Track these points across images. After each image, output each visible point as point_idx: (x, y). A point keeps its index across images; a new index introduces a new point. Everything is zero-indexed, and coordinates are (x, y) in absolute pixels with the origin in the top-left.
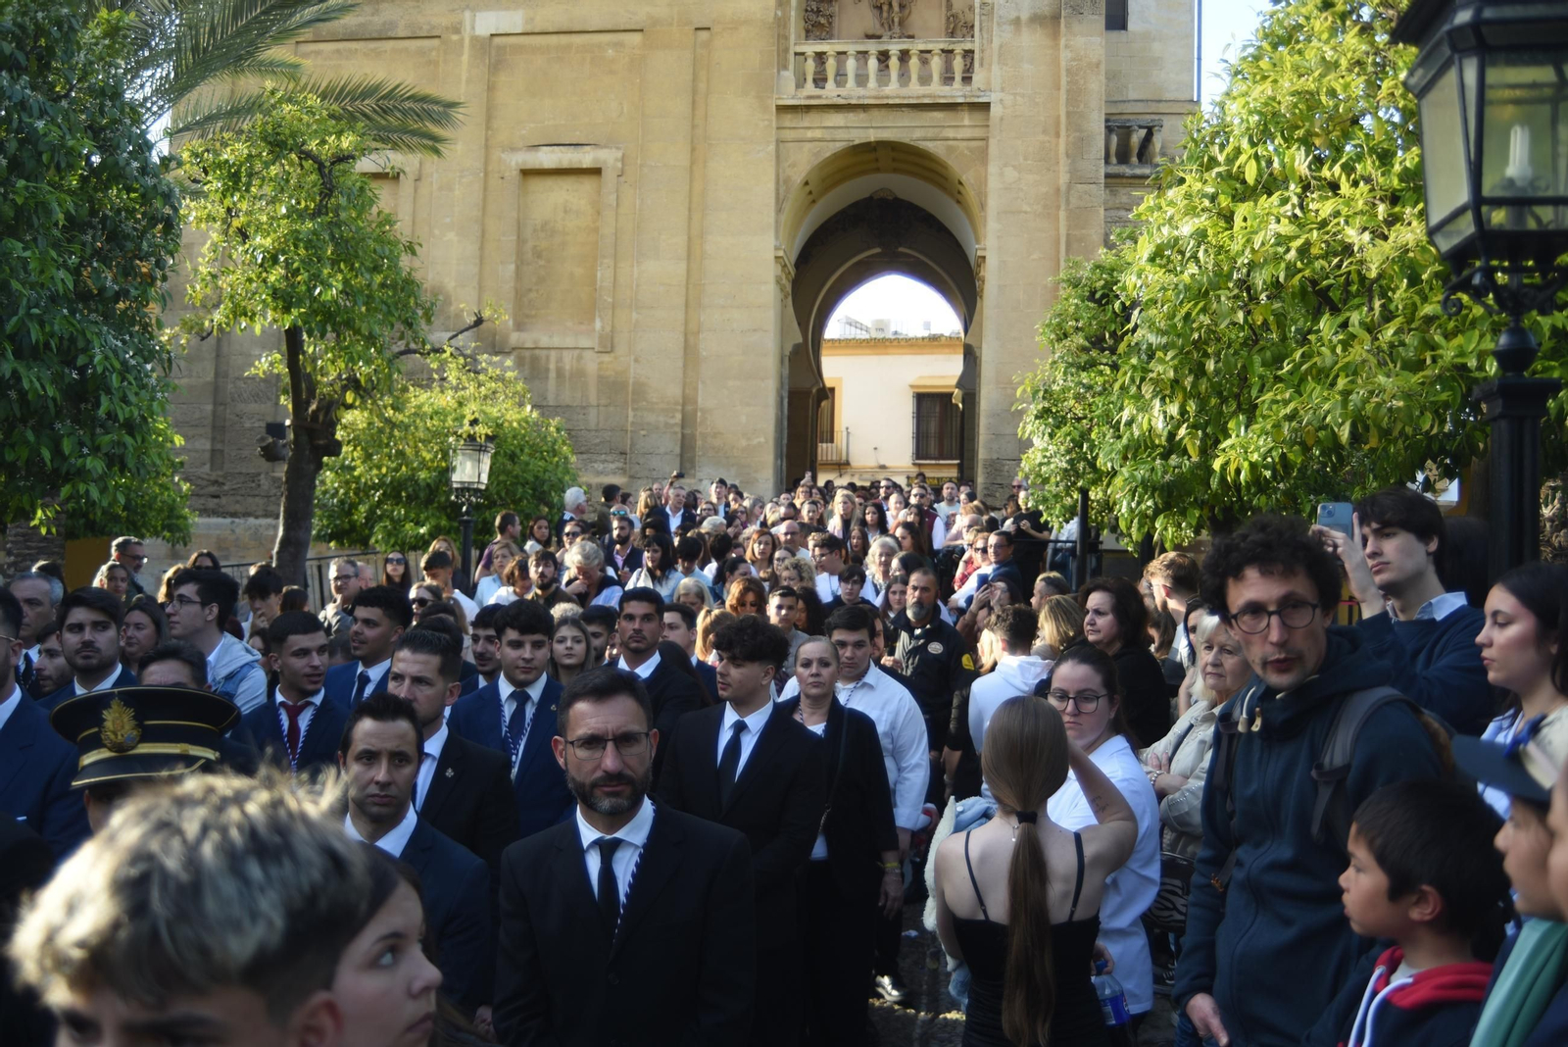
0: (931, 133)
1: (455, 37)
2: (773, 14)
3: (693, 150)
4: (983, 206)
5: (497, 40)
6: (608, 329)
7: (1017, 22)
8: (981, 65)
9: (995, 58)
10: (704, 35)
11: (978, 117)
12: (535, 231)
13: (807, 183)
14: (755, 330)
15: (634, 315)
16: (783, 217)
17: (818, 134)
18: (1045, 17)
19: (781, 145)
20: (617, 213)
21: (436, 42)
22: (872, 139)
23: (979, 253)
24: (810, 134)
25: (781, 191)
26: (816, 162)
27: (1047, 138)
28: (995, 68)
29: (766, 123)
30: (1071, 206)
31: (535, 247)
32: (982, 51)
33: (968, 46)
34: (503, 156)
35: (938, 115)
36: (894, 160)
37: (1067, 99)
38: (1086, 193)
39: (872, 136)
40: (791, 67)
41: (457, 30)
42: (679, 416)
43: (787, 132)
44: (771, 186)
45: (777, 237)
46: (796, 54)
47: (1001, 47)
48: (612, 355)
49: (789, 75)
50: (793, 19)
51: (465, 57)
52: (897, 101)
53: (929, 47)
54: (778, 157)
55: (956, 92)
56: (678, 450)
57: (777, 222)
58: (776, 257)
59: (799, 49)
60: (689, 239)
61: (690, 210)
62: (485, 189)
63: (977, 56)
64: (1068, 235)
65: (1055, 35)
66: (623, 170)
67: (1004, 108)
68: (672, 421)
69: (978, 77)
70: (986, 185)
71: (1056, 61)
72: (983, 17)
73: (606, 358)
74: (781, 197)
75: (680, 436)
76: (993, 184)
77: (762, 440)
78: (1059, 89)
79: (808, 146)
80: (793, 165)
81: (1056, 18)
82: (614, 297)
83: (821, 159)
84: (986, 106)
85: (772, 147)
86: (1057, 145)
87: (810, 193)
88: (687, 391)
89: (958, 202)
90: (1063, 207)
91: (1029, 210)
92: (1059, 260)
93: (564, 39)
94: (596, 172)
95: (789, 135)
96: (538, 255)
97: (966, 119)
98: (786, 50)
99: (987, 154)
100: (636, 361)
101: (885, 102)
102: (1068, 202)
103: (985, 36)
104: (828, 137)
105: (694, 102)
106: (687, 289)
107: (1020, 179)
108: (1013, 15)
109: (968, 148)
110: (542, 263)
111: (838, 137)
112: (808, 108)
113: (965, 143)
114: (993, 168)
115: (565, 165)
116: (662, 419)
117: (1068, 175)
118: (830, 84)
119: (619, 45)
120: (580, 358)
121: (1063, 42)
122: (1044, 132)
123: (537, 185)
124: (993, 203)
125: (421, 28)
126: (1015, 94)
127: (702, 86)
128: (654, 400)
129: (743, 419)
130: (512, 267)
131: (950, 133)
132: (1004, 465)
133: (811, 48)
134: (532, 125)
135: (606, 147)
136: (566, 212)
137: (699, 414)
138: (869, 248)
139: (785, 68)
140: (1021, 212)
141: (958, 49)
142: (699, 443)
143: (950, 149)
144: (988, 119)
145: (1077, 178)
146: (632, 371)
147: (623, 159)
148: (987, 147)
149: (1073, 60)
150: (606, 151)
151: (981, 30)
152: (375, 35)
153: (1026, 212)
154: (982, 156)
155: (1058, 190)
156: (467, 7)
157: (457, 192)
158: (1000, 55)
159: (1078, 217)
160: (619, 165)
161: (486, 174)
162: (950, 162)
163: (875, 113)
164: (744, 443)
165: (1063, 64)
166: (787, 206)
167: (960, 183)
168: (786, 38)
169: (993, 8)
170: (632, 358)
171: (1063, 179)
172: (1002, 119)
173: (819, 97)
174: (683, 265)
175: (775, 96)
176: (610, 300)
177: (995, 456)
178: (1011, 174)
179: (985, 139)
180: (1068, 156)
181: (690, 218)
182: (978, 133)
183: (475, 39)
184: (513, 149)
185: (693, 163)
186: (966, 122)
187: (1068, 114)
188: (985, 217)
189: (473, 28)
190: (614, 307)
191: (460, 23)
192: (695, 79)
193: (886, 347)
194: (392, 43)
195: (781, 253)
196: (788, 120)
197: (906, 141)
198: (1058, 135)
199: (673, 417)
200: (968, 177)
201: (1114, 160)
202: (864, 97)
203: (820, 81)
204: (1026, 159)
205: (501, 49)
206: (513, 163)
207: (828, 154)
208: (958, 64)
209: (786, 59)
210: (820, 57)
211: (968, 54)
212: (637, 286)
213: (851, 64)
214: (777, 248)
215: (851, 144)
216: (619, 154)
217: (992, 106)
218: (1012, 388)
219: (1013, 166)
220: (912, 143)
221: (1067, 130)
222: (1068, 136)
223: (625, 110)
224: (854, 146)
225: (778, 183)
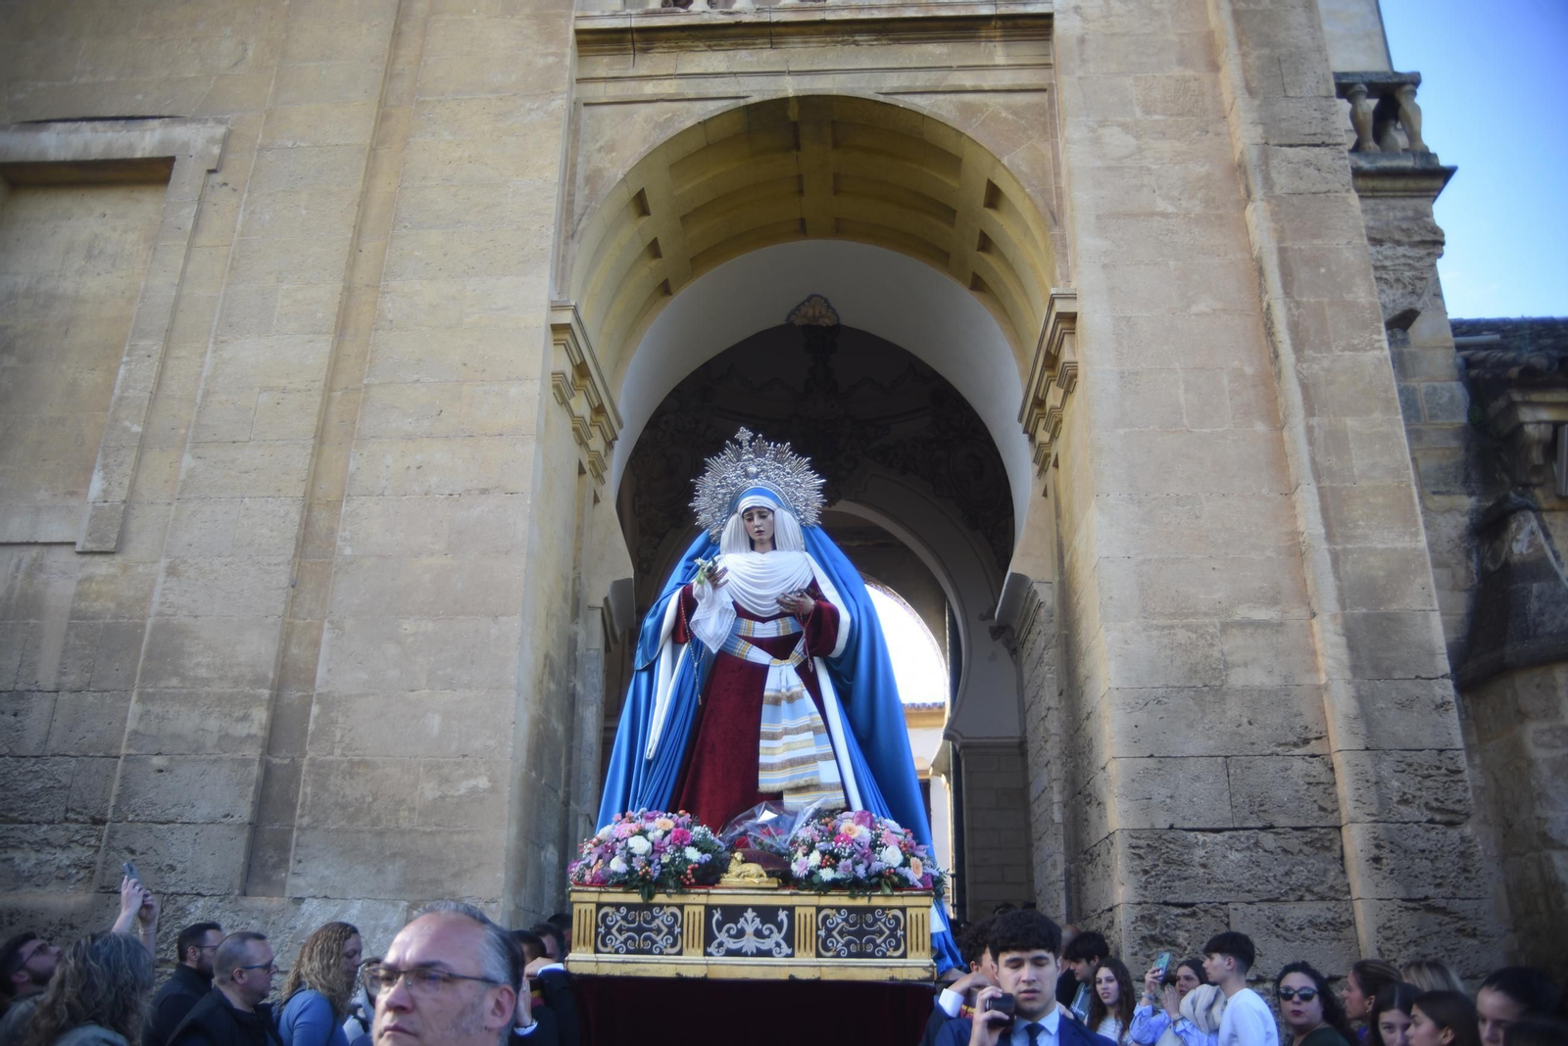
0: (922, 80)
3: (382, 115)
4: (1054, 217)
6: (119, 495)
11: (1025, 51)
13: (640, 204)
14: (484, 491)
15: (188, 461)
17: (668, 87)
19: (585, 112)
20: (190, 246)
22: (791, 93)
23: (1060, 306)
24: (649, 89)
25: (580, 198)
27: (1189, 73)
29: (551, 59)
30: (1277, 191)
35: (936, 51)
38: (1308, 164)
39: (790, 87)
42: (260, 716)
44: (553, 174)
45: (561, 277)
48: (118, 559)
52: (846, 15)
54: (574, 129)
55: (975, 0)
56: (245, 812)
57: (563, 258)
58: (556, 328)
60: (348, 290)
61: (358, 232)
64: (1281, 253)
66: (221, 158)
67: (1085, 19)
68: (241, 730)
70: (1058, 174)
73: (101, 567)
74: (579, 209)
75: (255, 770)
77: (483, 782)
79: (645, 110)
80: (610, 148)
82: (147, 424)
83: (671, 133)
84: (1043, 21)
85: (560, 104)
86: (1216, 84)
88: (294, 650)
90: (1258, 192)
91: (1171, 209)
92: (1266, 310)
94: (159, 166)
95: (602, 89)
97: (1000, 51)
99: (1053, 116)
100: (172, 571)
101: (818, 17)
102: (1267, 185)
104: (691, 92)
105: (397, 32)
106: (327, 401)
107: (1140, 149)
109: (1008, 108)
111: (713, 92)
112: (647, 35)
113: (1000, 99)
114: (1071, 135)
115: (97, 155)
116: (213, 724)
117: (1260, 129)
120: (37, 567)
122: (1183, 61)
123: (43, 206)
124: (1081, 200)
128: (203, 672)
129: (435, 722)
131: (967, 80)
132: (1189, 847)
135: (194, 120)
136: (89, 255)
137: (315, 710)
140: (1152, 214)
142: (306, 790)
143: (967, 110)
144: (1046, 48)
145: (1278, 136)
146: (156, 598)
147: (226, 141)
148: (1053, 100)
150: (192, 125)
153: (1165, 215)
154: (1046, 122)
155: (1238, 163)
159: (1300, 213)
160: (216, 150)
162: (970, 135)
163: (796, 41)
164: (430, 790)
166: (590, 228)
167: (994, 196)
170: (164, 563)
171: (1248, 139)
172: (1082, 41)
173: (672, 13)
174: (324, 346)
175: (575, 14)
176: (136, 429)
177: (1162, 823)
178: (1118, 141)
179: (1046, 90)
181: (355, 247)
182: (1027, 78)
185: (378, 140)
186: (1001, 55)
187: (1237, 18)
188: (1063, 237)
190: (143, 444)
195: (566, 318)
196: (603, 65)
197: (868, 93)
198: (1215, 67)
199: (245, 718)
202: (770, 11)
204: (1147, 111)
207: (689, 123)
212: (207, 394)
214: (556, 307)
215: (742, 103)
216: (220, 131)
217: (1056, 16)
218: (1188, 627)
219: (1120, 125)
220: (881, 98)
221: (1240, 43)
222: (1244, 55)
223: (250, 53)
224: (747, 107)
225: (569, 178)
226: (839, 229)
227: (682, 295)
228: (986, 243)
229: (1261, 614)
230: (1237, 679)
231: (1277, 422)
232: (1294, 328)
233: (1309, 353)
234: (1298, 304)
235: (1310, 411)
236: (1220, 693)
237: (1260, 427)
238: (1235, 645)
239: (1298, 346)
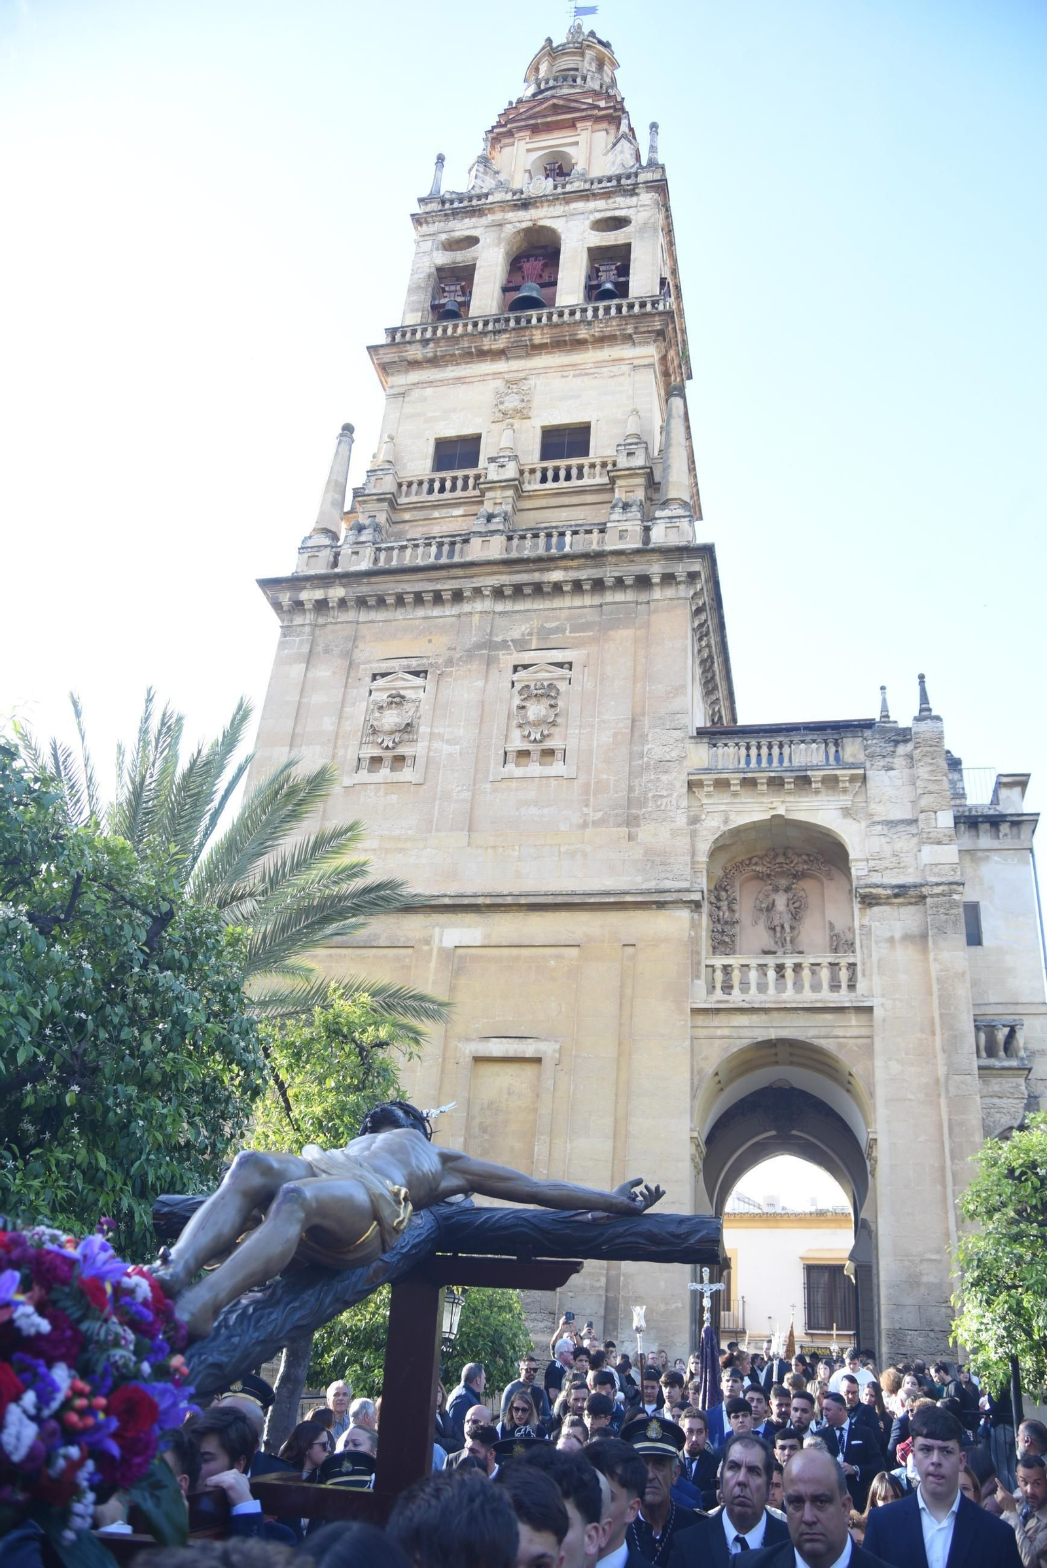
0: (823, 1032)
1: (426, 948)
2: (687, 934)
3: (620, 1044)
4: (872, 1095)
5: (460, 951)
7: (891, 940)
8: (864, 975)
9: (875, 970)
10: (630, 950)
11: (863, 1018)
12: (482, 1109)
13: (717, 1074)
14: (673, 1203)
16: (697, 1103)
17: (726, 1032)
18: (914, 937)
19: (695, 1041)
20: (554, 1096)
21: (410, 950)
22: (773, 1037)
23: (871, 1136)
24: (719, 1032)
25: (696, 1081)
26: (726, 1056)
27: (924, 1036)
28: (875, 978)
29: (682, 1022)
30: (951, 1095)
31: (481, 1123)
32: (864, 964)
33: (851, 960)
34: (460, 1045)
35: (829, 1017)
36: (791, 1054)
37: (940, 1003)
38: (963, 1083)
39: (773, 1034)
40: (703, 977)
41: (427, 942)
42: (603, 1280)
43: (700, 1029)
44: (687, 1076)
45: (692, 1120)
46: (707, 966)
47: (879, 961)
49: (701, 984)
50: (704, 938)
51: (433, 964)
52: (794, 1005)
53: (818, 961)
54: (692, 1051)
55: (843, 998)
56: (602, 1312)
57: (692, 1107)
58: (691, 1137)
59: (709, 962)
60: (616, 1121)
61: (617, 1095)
62: (442, 1072)
63: (859, 968)
64: (950, 1120)
65: (925, 950)
66: (560, 1060)
67: (886, 1010)
68: (597, 1284)
69: (861, 985)
70: (873, 1076)
71: (927, 973)
72: (863, 937)
74: (695, 1086)
75: (604, 1298)
76: (880, 1075)
77: (680, 1305)
78: (931, 994)
79: (718, 1042)
80: (706, 1059)
81: (924, 937)
82: (548, 1170)
83: (729, 1053)
84: (869, 1010)
85: (687, 1043)
86: (934, 1041)
87: (719, 1082)
89: (848, 1091)
90: (943, 1095)
91: (913, 1097)
92: (943, 1143)
93: (515, 951)
94: (538, 1060)
95: (702, 1033)
96: (484, 1130)
97: (853, 1019)
98: (699, 963)
99: (873, 1050)
101: (783, 1006)
102: (947, 1091)
103: (865, 951)
104: (735, 1035)
105: (621, 1004)
106: (613, 1164)
107: (903, 1071)
108: (888, 934)
109: (856, 1045)
110: (486, 1137)
111: (743, 1035)
112: (718, 1011)
113: (853, 1041)
114: (879, 1063)
115: (511, 1054)
116: (588, 1282)
117: (946, 1068)
118: (736, 991)
119: (559, 957)
121: (931, 956)
122: (922, 1031)
123: (488, 1070)
124: (881, 1092)
125: (399, 940)
126: (894, 1000)
127: (628, 992)
129: (662, 1284)
130: (462, 1139)
131: (840, 1032)
132: (906, 1335)
133: (719, 961)
134: (485, 1020)
135: (546, 1040)
136: (509, 1094)
137: (622, 1278)
138: (766, 1131)
139: (698, 977)
140: (906, 1099)
141: (843, 962)
142: (622, 1306)
143: (841, 1046)
144: (871, 1020)
145: (954, 1070)
147: (560, 1051)
148: (873, 1043)
149: (942, 970)
150: (546, 1043)
151: (861, 947)
152: (362, 944)
153: (910, 1100)
154: (869, 1051)
155: (937, 1080)
156: (438, 924)
157: (418, 1074)
158: (879, 967)
159: (958, 1103)
160: (557, 1055)
161: (444, 1060)
162: (840, 1057)
163: (775, 1015)
164: (662, 1307)
165: (934, 974)
166: (701, 1094)
167: (850, 1074)
168: (698, 953)
169: (870, 929)
171: (942, 1071)
172: (884, 1020)
173: (727, 1002)
174: (610, 1143)
175: (690, 1001)
176: (545, 1172)
177: (897, 1326)
178: (895, 1067)
179: (871, 1037)
180: (944, 1051)
181: (616, 1102)
182: (864, 1031)
183: (442, 950)
184: (468, 1040)
185: (620, 1054)
186: (854, 1023)
187: (941, 1015)
188: (874, 1104)
189: (441, 941)
191: (431, 937)
192: (622, 985)
193: (777, 1221)
194: (374, 950)
195: (696, 1135)
196: (701, 1020)
197: (802, 1038)
198: (933, 1034)
199: (599, 1280)
200: (857, 1070)
201: (984, 1054)
202: (765, 1002)
203: (727, 988)
204: (907, 1054)
205: (461, 957)
206: (467, 1052)
207: (735, 1049)
208: (844, 975)
209: (698, 971)
210: (726, 969)
211: (852, 966)
212: (570, 1160)
213: (753, 975)
214: (692, 1130)
215: (755, 1041)
216: (557, 1047)
217: (875, 1009)
218: (909, 1261)
219: (897, 1060)
220: (807, 1040)
221: (942, 1029)
222: (943, 1034)
223: (563, 1010)
224: (757, 1043)
225: (692, 1073)
226: (792, 1063)
227: (727, 1091)
228: (849, 1083)
229: (934, 1257)
230: (925, 1279)
231: (944, 1186)
232: (952, 1151)
233: (956, 1161)
234: (954, 1142)
235: (955, 1184)
236: (918, 1284)
237: (939, 1187)
238: (924, 1267)
239: (952, 1159)
